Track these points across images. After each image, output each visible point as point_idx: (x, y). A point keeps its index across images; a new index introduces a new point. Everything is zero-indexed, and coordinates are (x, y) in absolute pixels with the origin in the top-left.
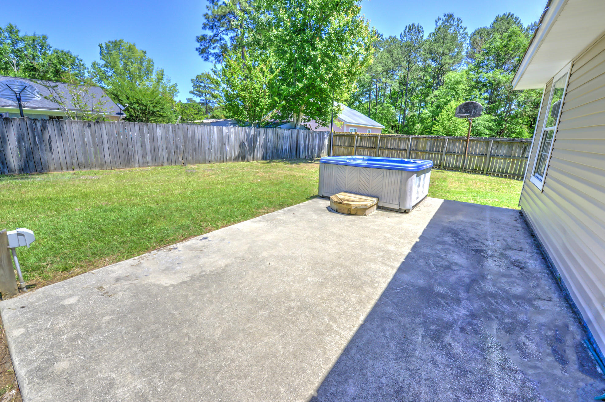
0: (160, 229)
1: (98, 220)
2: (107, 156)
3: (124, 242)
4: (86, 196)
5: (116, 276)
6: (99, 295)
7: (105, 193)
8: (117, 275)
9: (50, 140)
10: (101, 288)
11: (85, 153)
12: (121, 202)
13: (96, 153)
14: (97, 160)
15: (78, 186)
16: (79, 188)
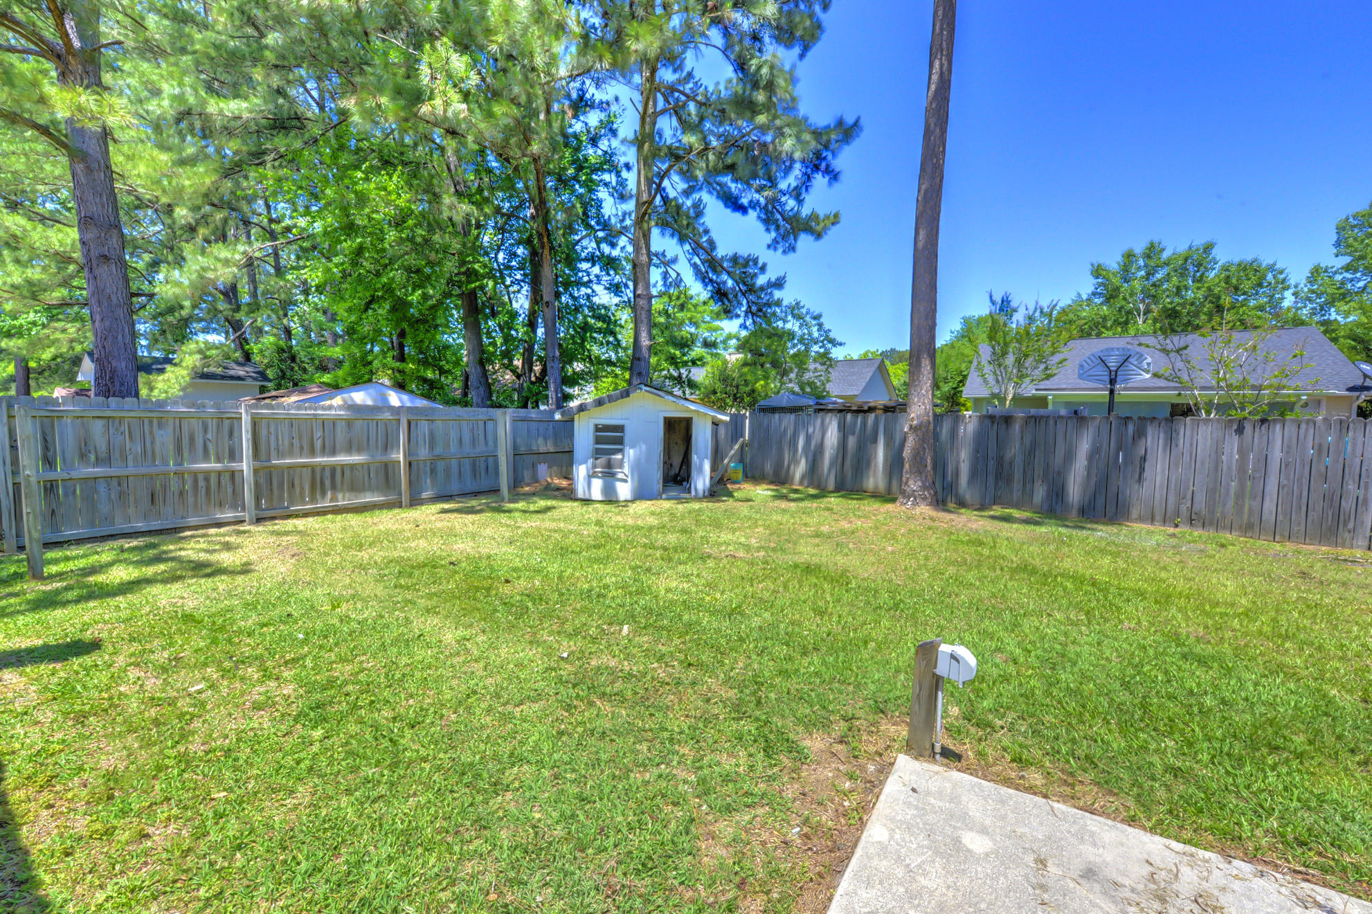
0: (1321, 799)
1: (1153, 673)
2: (1269, 505)
3: (1176, 772)
4: (1165, 599)
5: (1092, 858)
6: (1026, 877)
7: (1217, 604)
8: (1098, 860)
9: (1144, 459)
10: (1042, 862)
11: (1212, 492)
12: (1246, 645)
13: (1240, 495)
14: (1239, 511)
15: (1165, 568)
16: (1163, 575)
